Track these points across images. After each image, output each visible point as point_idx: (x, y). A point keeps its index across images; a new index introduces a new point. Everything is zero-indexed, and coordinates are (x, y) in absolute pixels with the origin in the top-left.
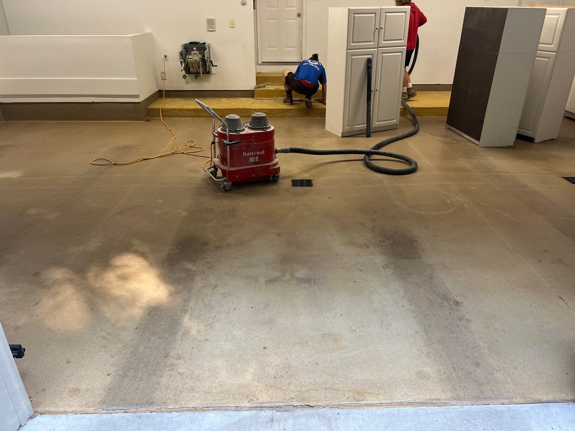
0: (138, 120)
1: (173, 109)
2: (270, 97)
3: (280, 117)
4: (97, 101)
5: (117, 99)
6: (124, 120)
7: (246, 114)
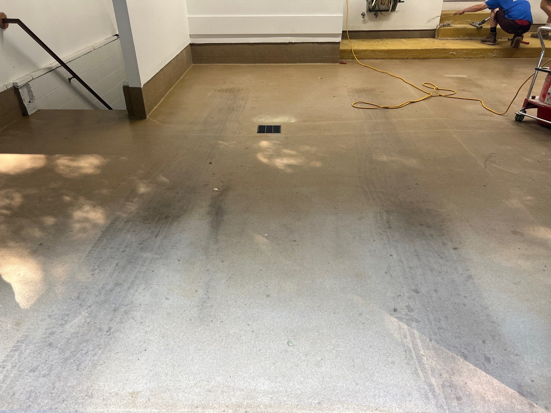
0: (333, 63)
1: (365, 51)
2: (456, 37)
3: (481, 58)
4: (294, 42)
5: (316, 38)
6: (318, 63)
7: (443, 55)
